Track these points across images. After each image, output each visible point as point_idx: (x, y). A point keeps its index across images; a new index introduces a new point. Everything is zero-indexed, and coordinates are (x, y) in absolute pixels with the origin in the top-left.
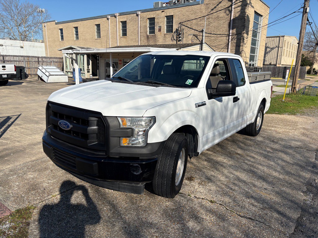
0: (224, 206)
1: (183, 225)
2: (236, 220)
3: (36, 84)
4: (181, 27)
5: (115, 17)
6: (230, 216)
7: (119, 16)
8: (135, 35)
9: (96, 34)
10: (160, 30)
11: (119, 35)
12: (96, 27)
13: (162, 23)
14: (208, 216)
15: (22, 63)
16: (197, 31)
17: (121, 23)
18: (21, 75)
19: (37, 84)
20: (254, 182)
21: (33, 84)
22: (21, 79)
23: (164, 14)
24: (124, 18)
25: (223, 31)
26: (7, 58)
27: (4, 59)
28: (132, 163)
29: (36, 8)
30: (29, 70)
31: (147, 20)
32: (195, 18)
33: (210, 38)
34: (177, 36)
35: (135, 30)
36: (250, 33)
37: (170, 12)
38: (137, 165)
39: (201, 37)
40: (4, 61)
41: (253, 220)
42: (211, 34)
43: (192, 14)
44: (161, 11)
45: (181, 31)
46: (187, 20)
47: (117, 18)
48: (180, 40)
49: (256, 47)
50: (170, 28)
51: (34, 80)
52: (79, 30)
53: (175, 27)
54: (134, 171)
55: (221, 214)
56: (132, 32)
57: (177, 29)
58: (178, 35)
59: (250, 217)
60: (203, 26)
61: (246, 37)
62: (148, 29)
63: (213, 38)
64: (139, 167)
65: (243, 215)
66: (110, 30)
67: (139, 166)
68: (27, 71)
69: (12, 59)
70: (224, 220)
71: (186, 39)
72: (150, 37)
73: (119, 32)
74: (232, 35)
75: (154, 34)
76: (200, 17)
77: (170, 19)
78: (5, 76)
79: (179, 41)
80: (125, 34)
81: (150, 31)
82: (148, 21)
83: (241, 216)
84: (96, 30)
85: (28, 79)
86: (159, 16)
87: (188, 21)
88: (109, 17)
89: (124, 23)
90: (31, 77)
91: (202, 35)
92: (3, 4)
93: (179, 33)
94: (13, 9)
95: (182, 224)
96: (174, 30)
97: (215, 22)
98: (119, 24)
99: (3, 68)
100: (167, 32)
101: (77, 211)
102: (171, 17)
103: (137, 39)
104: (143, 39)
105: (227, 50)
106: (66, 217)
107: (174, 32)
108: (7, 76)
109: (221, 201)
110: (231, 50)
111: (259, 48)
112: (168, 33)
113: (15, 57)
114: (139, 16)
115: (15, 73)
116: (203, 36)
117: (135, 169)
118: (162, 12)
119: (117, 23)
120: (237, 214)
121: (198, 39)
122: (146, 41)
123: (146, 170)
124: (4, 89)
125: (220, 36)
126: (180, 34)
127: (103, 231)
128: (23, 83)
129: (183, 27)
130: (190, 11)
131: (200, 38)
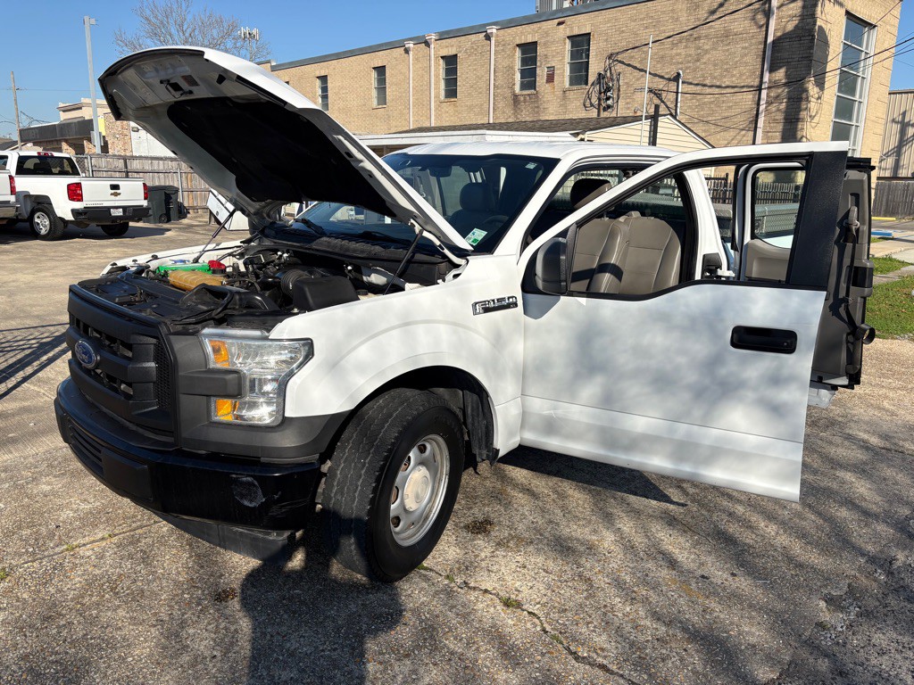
0: (541, 621)
1: (381, 667)
2: (557, 666)
3: (199, 233)
4: (613, 69)
5: (427, 44)
6: (543, 655)
7: (436, 40)
8: (481, 93)
9: (374, 93)
10: (550, 79)
11: (437, 96)
12: (374, 74)
13: (557, 57)
14: (473, 648)
15: (172, 177)
16: (662, 77)
17: (441, 61)
18: (168, 210)
19: (202, 234)
20: (677, 551)
21: (193, 233)
22: (169, 221)
23: (564, 31)
24: (449, 48)
25: (741, 75)
26: (135, 165)
27: (126, 166)
28: (237, 474)
29: (234, 27)
30: (191, 196)
31: (514, 49)
32: (657, 39)
33: (699, 97)
34: (600, 93)
35: (480, 79)
36: (832, 80)
37: (580, 25)
38: (249, 479)
39: (672, 96)
40: (128, 172)
41: (612, 673)
42: (705, 85)
43: (647, 28)
44: (556, 21)
45: (612, 80)
46: (631, 46)
47: (432, 46)
48: (609, 107)
49: (854, 123)
50: (580, 73)
51: (200, 222)
52: (330, 85)
53: (595, 67)
54: (243, 496)
55: (516, 645)
56: (472, 87)
57: (600, 74)
58: (604, 92)
59: (605, 662)
60: (678, 63)
61: (817, 96)
62: (518, 76)
63: (708, 99)
64: (255, 485)
65: (585, 655)
66: (411, 82)
67: (256, 483)
68: (185, 199)
69: (148, 168)
70: (517, 664)
71: (627, 103)
72: (522, 98)
73: (437, 88)
74: (769, 88)
75: (535, 89)
76: (672, 34)
77: (581, 44)
78: (119, 213)
79: (605, 110)
80: (451, 92)
81: (522, 83)
82: (518, 53)
83: (577, 658)
84: (374, 83)
85: (185, 221)
86: (549, 38)
87: (636, 50)
88: (410, 45)
89: (451, 61)
90: (195, 215)
91: (674, 89)
92: (147, 19)
93: (606, 86)
94: (173, 31)
95: (381, 663)
96: (592, 78)
97: (716, 50)
98: (436, 63)
99: (113, 191)
100: (571, 84)
101: (107, 596)
102: (585, 38)
103: (486, 105)
104: (501, 105)
105: (751, 133)
106: (71, 610)
107: (593, 84)
108: (124, 212)
109: (539, 603)
110: (766, 132)
111: (862, 125)
112: (575, 87)
113: (155, 162)
114: (493, 39)
115: (145, 203)
116: (677, 93)
117: (244, 492)
118: (559, 24)
119: (432, 62)
120: (568, 649)
121: (663, 102)
122: (509, 111)
123: (276, 497)
124: (113, 246)
125: (733, 91)
126: (608, 89)
127: (146, 662)
128: (169, 230)
129: (619, 67)
130: (642, 19)
131: (669, 100)
